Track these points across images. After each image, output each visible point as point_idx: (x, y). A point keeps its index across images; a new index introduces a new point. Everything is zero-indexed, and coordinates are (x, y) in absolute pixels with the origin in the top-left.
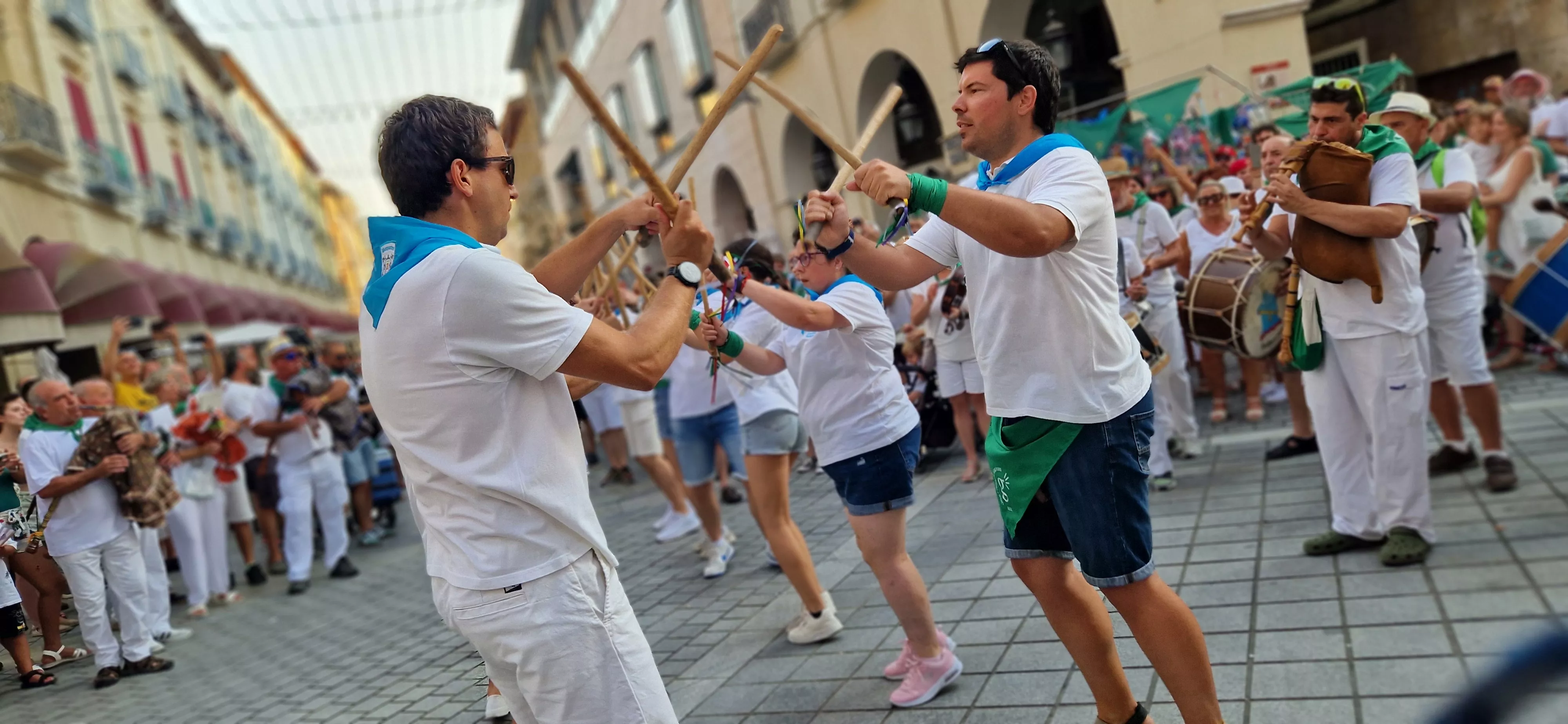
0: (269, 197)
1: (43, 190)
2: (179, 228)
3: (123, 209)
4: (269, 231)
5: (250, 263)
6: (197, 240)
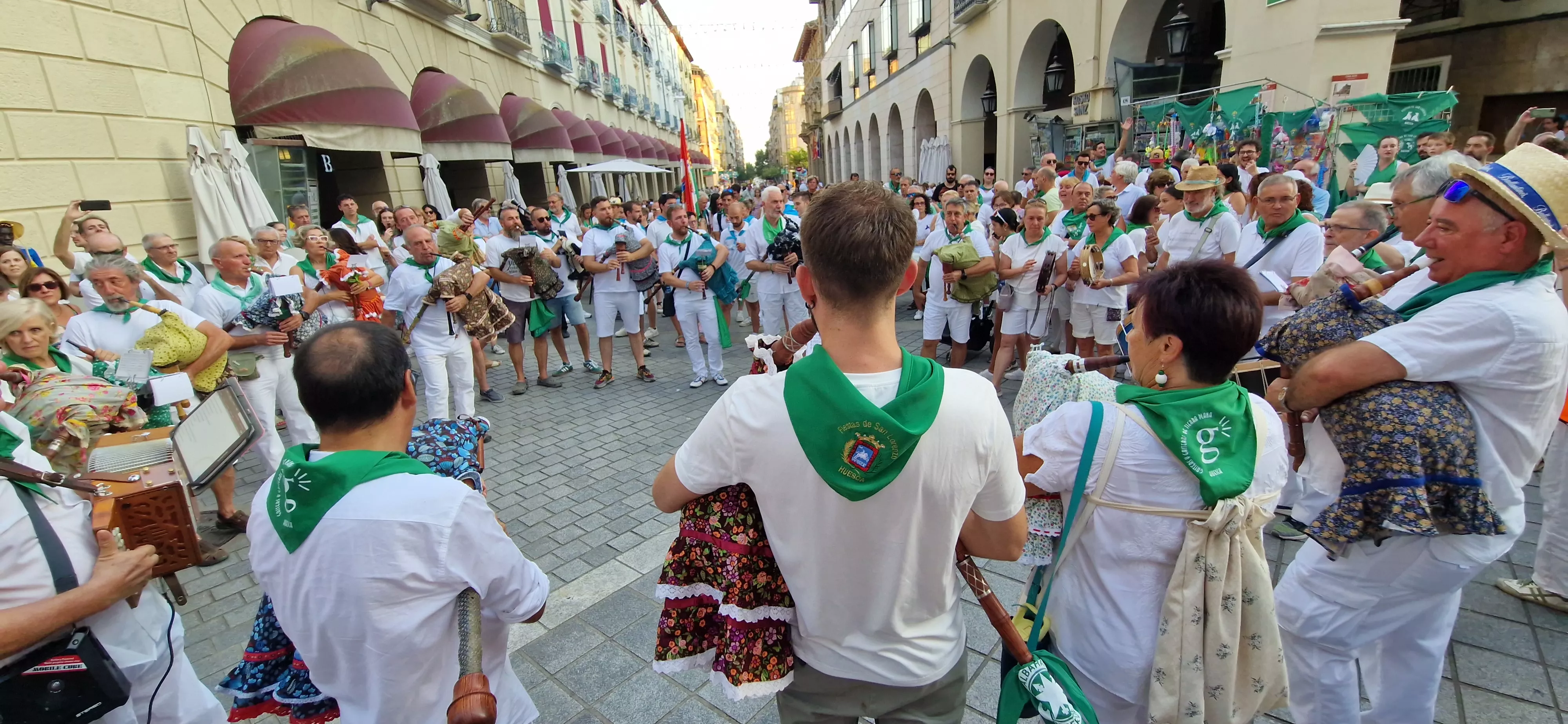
0: (658, 74)
1: (517, 63)
2: (599, 91)
3: (564, 77)
4: (655, 97)
5: (641, 116)
6: (609, 99)
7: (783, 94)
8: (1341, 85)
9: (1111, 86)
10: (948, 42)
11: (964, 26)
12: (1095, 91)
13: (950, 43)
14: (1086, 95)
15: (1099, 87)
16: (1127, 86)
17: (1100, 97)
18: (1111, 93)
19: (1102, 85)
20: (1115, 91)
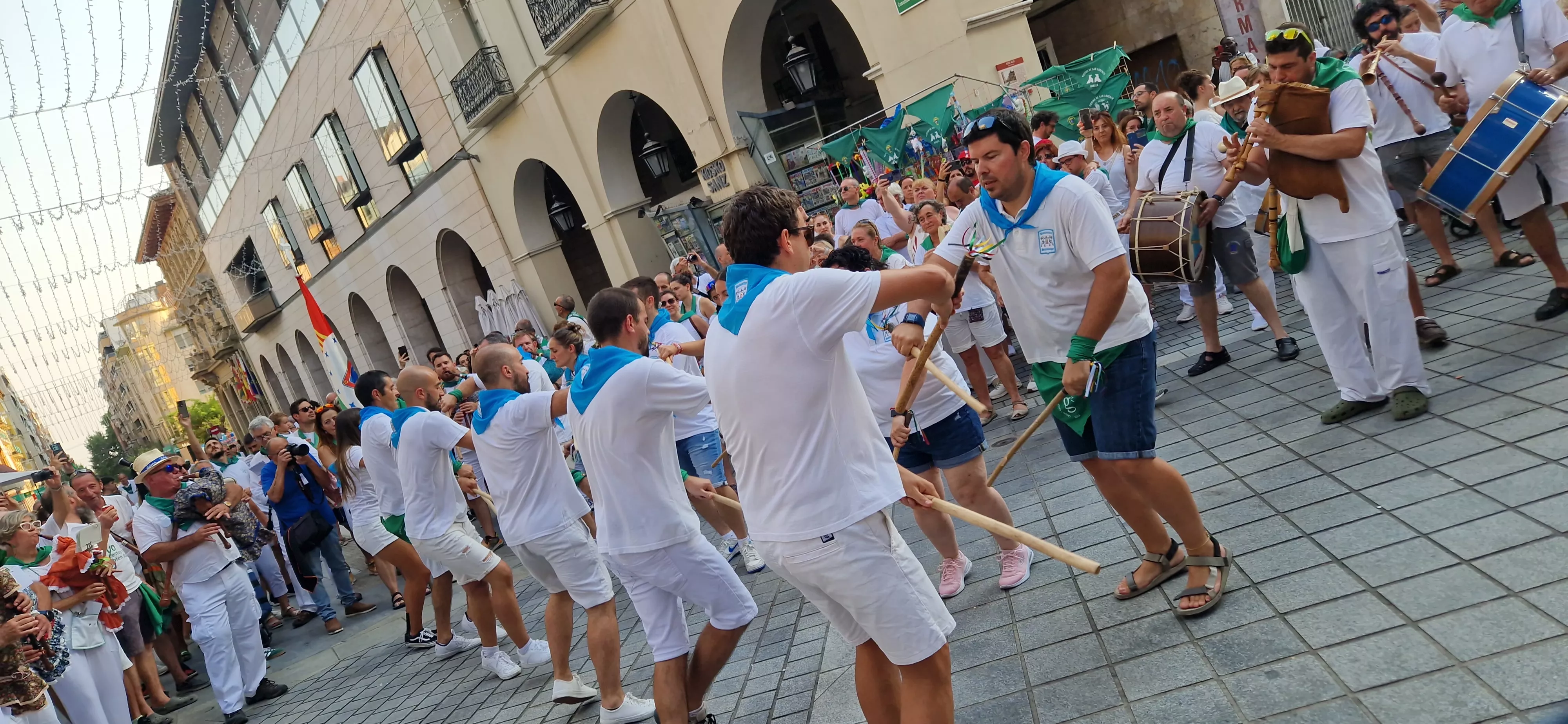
7: (121, 323)
8: (1006, 72)
9: (743, 146)
10: (464, 155)
11: (483, 131)
12: (728, 157)
13: (468, 157)
14: (717, 163)
15: (731, 149)
16: (764, 140)
17: (736, 162)
18: (746, 153)
19: (732, 147)
20: (750, 150)
